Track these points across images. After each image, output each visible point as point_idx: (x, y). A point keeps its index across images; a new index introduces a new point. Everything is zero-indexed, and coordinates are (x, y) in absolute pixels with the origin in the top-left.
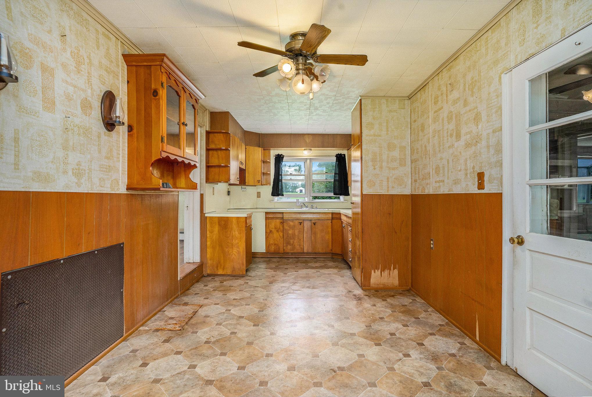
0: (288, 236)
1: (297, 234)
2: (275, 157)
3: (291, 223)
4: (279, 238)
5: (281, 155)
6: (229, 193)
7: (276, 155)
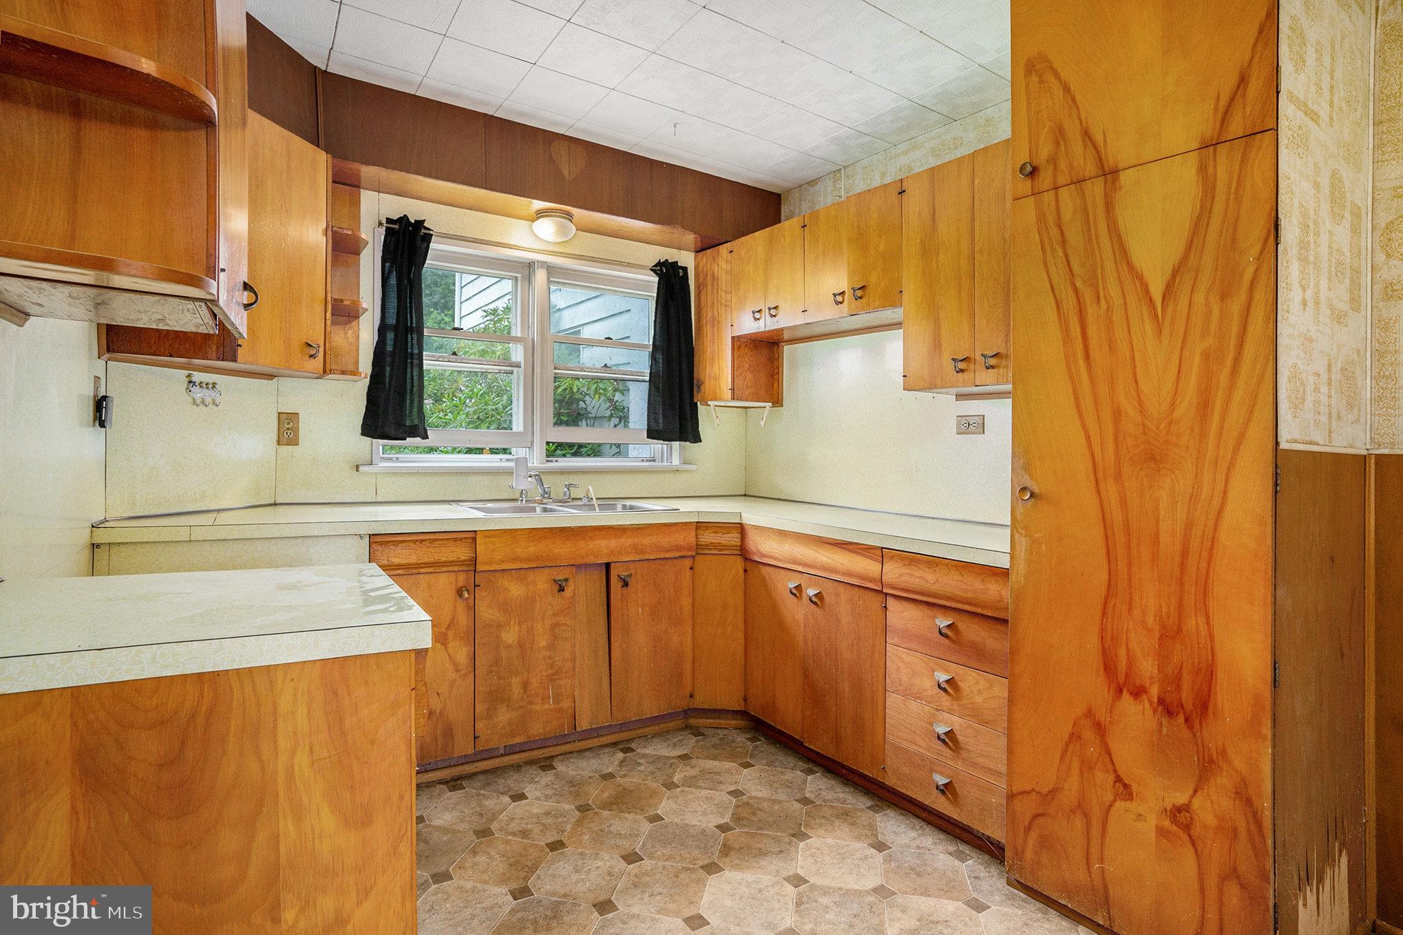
0: (497, 662)
1: (543, 643)
2: (383, 231)
3: (515, 590)
4: (451, 674)
5: (420, 224)
6: (100, 406)
7: (389, 221)
